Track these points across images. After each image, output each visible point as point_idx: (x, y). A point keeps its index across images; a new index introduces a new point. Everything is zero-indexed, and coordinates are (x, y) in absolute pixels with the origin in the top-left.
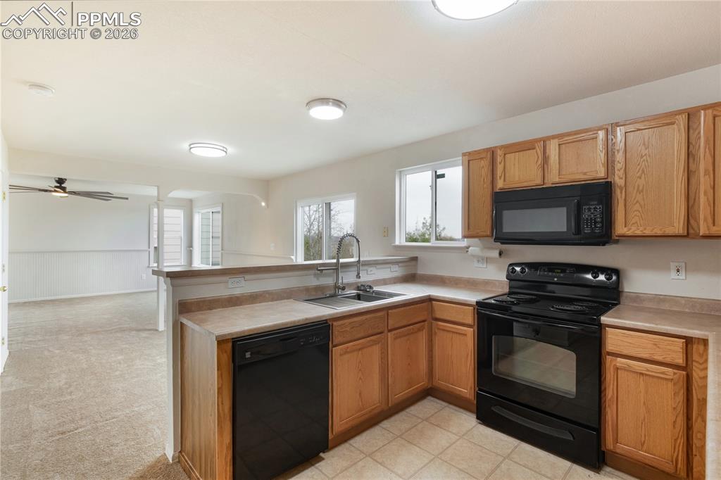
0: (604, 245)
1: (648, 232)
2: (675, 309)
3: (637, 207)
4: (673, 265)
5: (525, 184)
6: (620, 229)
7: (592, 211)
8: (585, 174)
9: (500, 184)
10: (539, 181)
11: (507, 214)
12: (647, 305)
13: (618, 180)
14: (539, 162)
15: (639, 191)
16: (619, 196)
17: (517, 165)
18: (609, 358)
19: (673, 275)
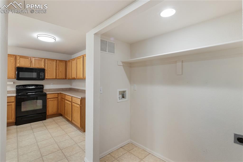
0: (43, 80)
1: (50, 78)
2: (52, 91)
3: (49, 74)
4: (51, 84)
5: (26, 66)
6: (46, 77)
7: (42, 74)
8: (40, 66)
9: (18, 65)
10: (30, 66)
11: (20, 73)
12: (47, 91)
13: (46, 69)
14: (30, 62)
15: (49, 71)
16: (46, 72)
17: (23, 61)
18: (47, 99)
19: (51, 85)
